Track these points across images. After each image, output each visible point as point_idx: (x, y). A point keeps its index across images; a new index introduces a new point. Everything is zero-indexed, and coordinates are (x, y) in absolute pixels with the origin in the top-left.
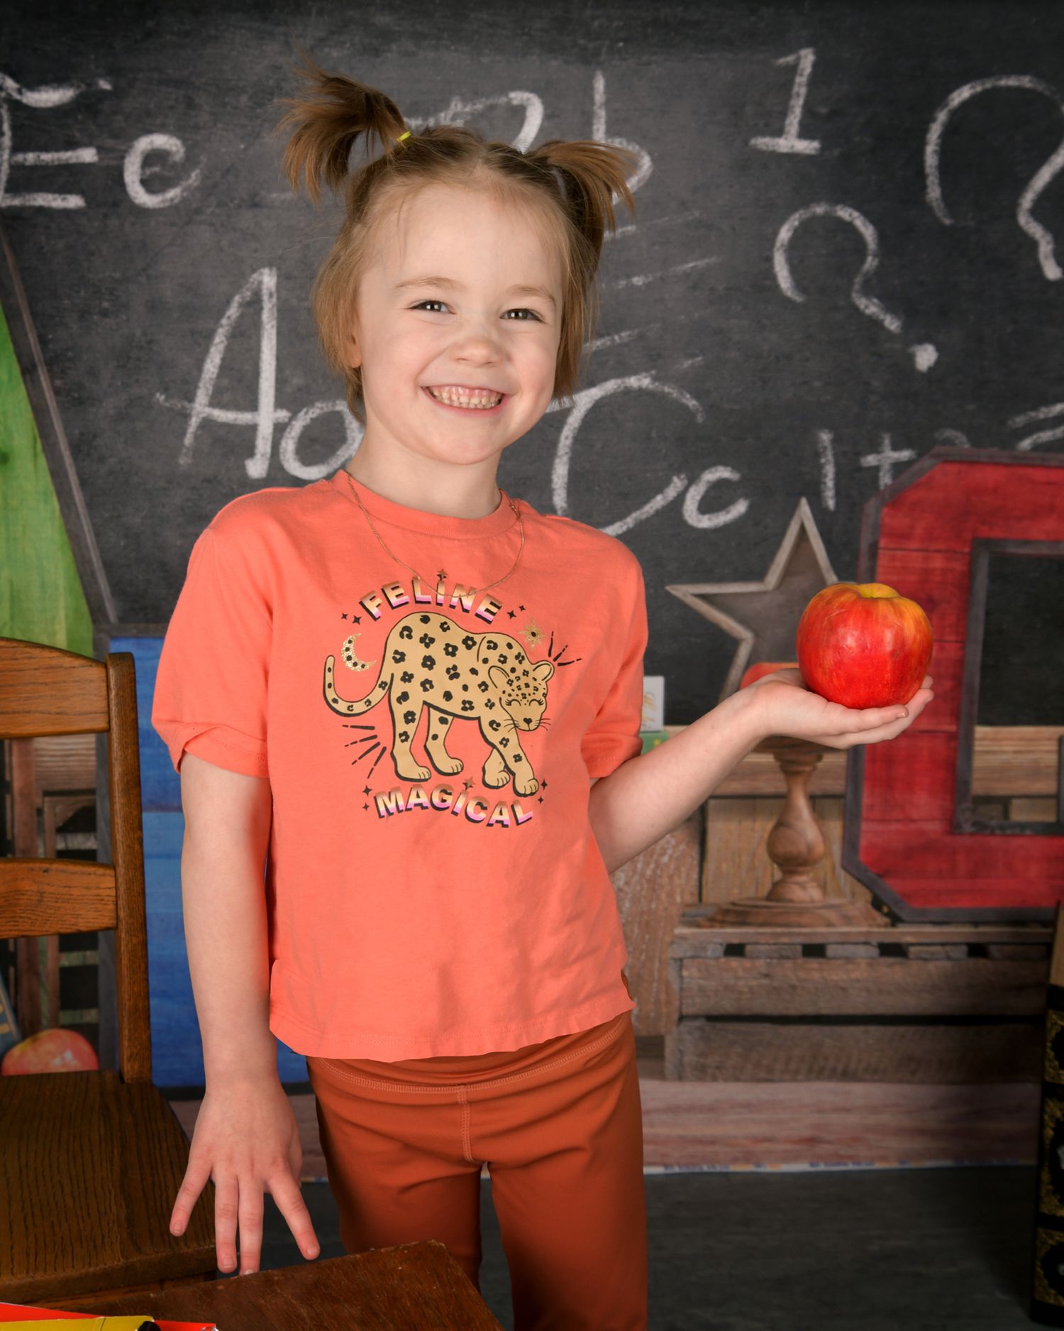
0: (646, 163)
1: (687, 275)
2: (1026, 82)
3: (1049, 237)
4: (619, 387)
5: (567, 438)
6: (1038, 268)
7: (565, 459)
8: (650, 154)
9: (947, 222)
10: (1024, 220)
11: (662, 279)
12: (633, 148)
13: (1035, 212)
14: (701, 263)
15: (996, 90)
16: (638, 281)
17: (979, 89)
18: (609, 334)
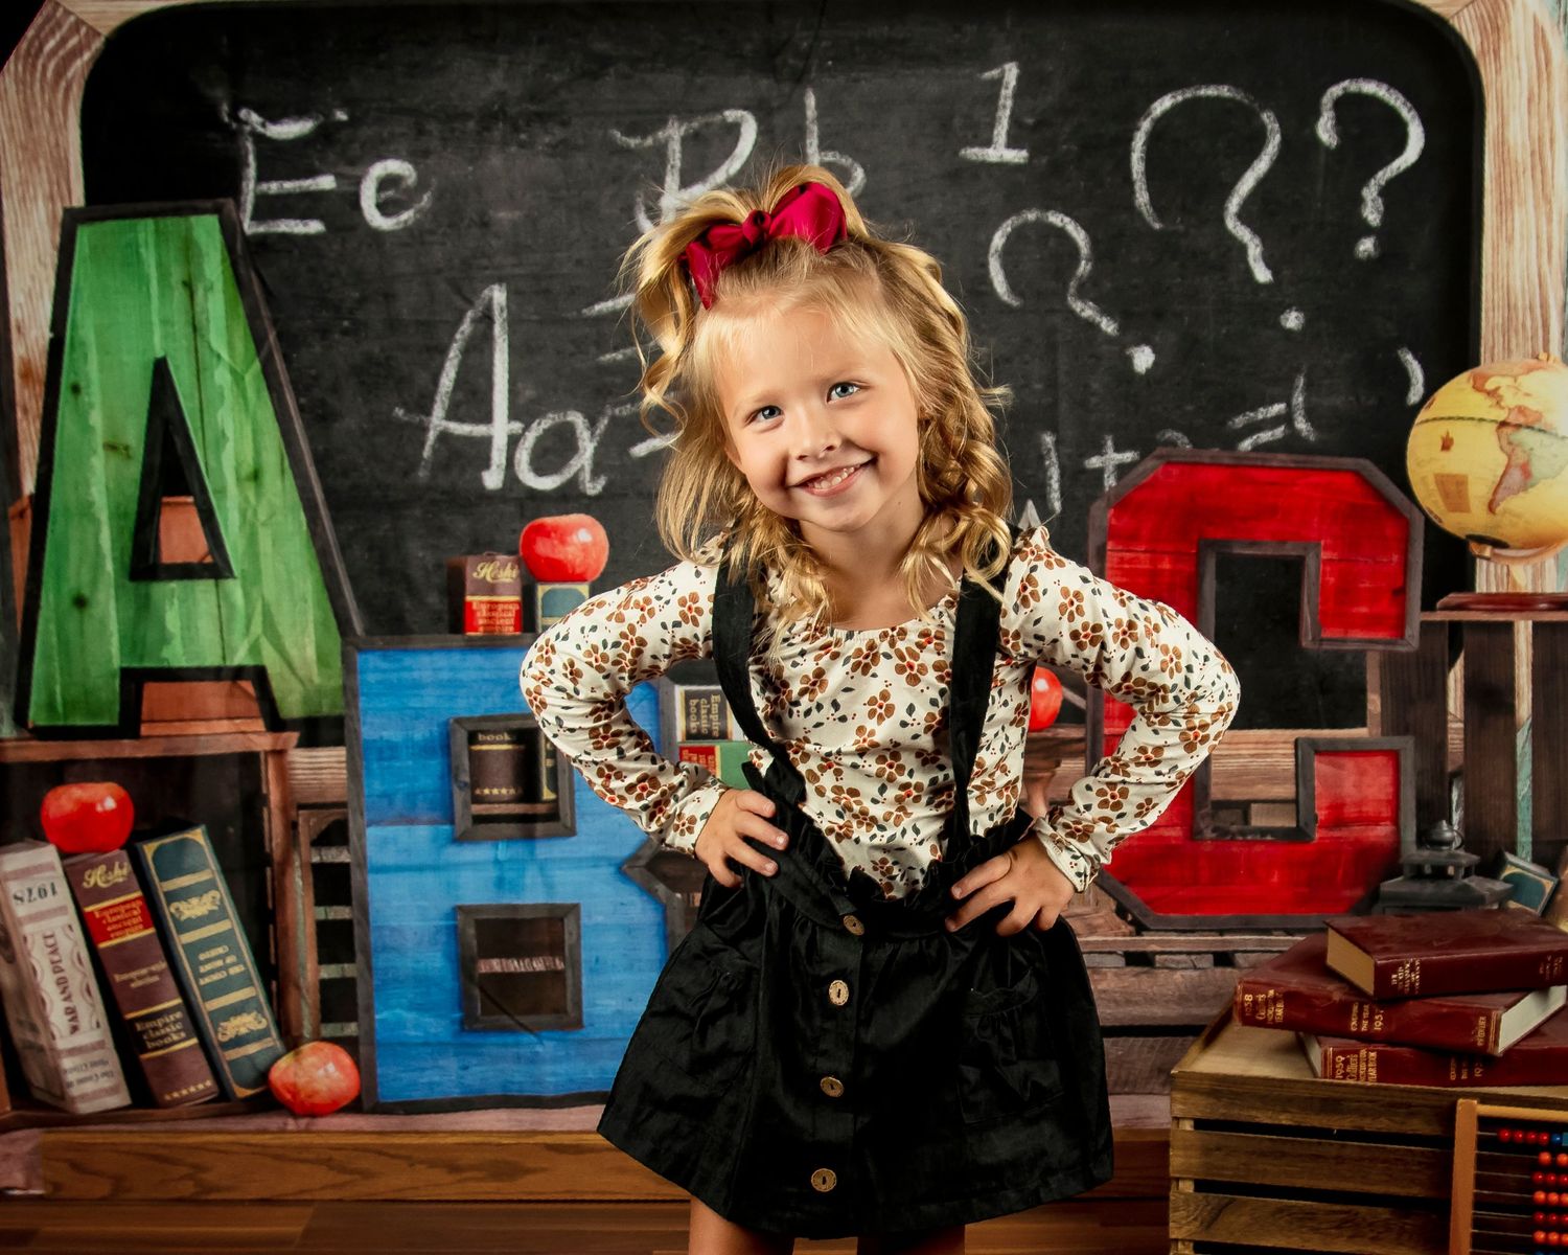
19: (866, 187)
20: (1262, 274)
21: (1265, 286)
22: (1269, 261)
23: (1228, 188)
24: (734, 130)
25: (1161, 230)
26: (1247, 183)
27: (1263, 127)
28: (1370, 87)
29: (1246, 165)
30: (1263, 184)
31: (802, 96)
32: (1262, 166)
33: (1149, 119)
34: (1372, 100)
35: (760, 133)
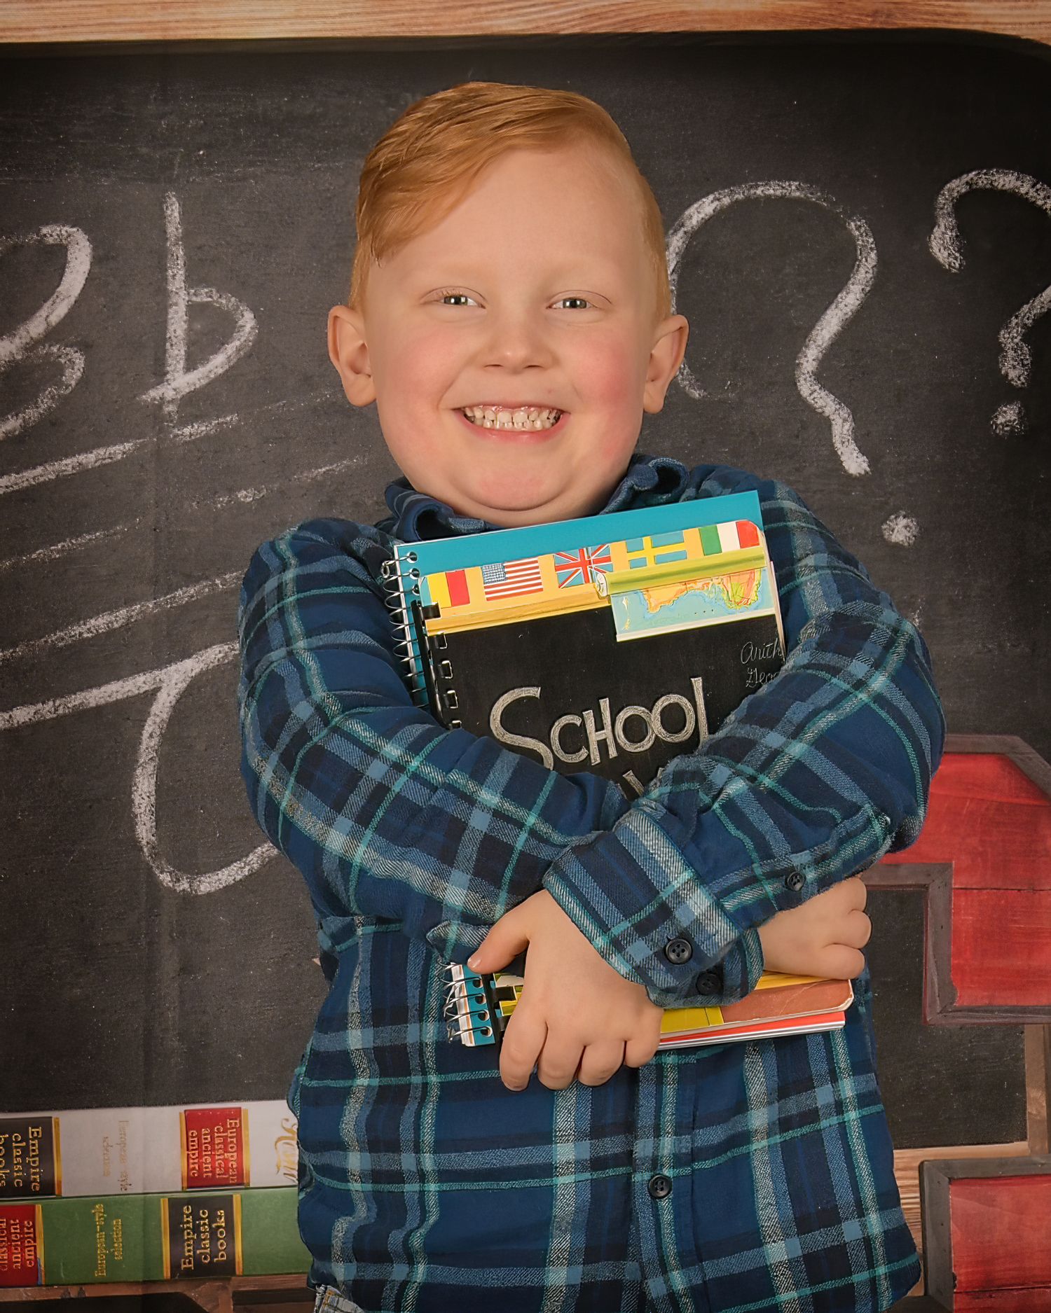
0: (248, 321)
1: (318, 485)
2: (793, 189)
3: (845, 412)
4: (226, 656)
5: (151, 736)
6: (835, 457)
7: (150, 768)
8: (254, 310)
9: (696, 394)
10: (807, 388)
11: (282, 492)
12: (227, 302)
13: (822, 376)
14: (338, 467)
15: (751, 202)
16: (246, 496)
17: (726, 201)
18: (207, 578)
19: (258, 341)
20: (854, 463)
21: (859, 479)
22: (863, 442)
23: (802, 334)
24: (57, 256)
25: (702, 401)
26: (830, 325)
27: (852, 241)
28: (1006, 181)
29: (829, 299)
30: (851, 325)
31: (161, 203)
32: (850, 299)
33: (681, 233)
34: (1012, 197)
35: (97, 260)
